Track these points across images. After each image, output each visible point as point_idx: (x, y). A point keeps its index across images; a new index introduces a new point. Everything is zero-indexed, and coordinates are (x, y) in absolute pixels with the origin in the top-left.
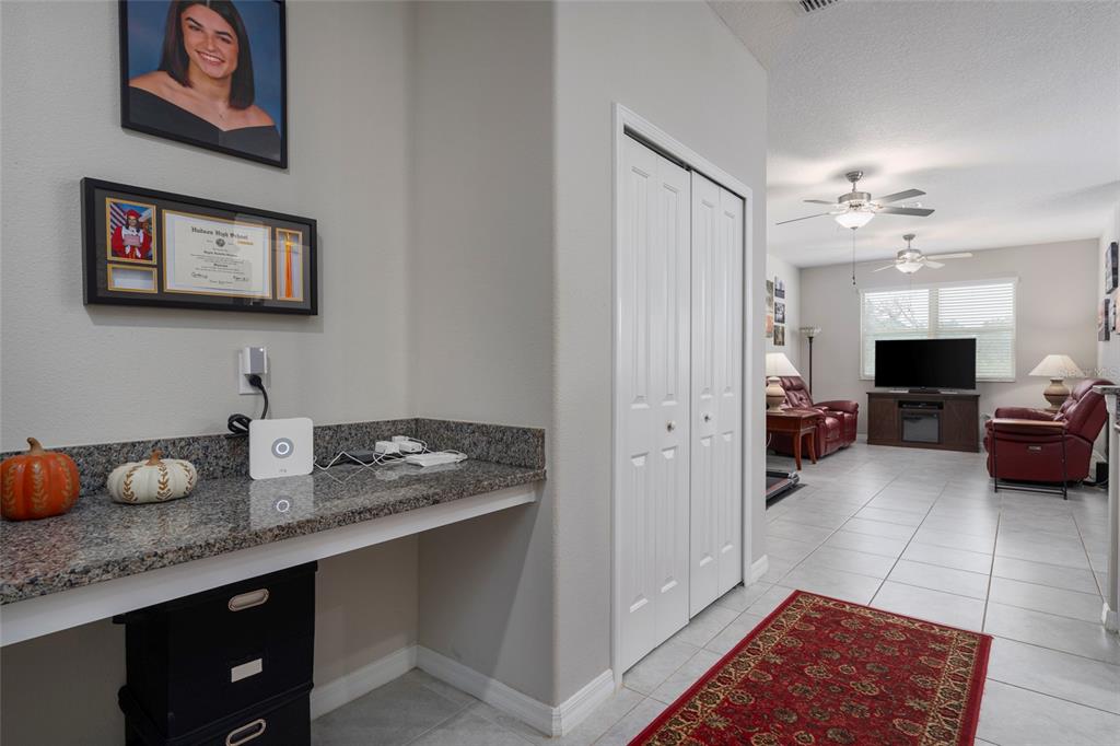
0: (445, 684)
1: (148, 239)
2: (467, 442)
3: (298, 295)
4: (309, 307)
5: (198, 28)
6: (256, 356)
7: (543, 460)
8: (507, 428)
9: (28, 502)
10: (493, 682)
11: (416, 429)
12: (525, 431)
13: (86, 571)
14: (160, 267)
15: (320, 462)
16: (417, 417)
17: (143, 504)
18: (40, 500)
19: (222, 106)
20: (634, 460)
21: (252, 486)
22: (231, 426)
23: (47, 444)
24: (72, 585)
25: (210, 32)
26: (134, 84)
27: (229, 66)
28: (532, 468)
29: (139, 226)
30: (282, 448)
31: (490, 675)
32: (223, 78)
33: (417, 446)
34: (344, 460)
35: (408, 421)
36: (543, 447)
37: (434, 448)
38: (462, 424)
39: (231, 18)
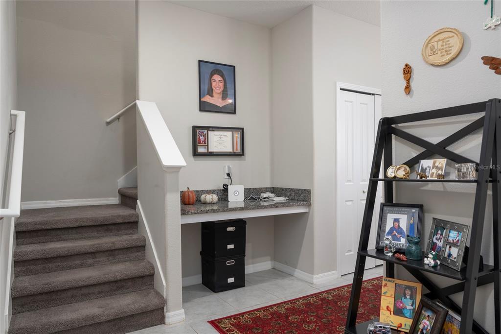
0: (283, 272)
1: (205, 139)
2: (288, 194)
3: (239, 150)
4: (242, 153)
5: (215, 81)
6: (229, 168)
7: (310, 199)
8: (300, 189)
9: (189, 201)
10: (297, 270)
11: (273, 190)
12: (305, 190)
13: (208, 210)
14: (208, 145)
15: (246, 198)
16: (274, 186)
17: (208, 204)
18: (191, 201)
19: (220, 100)
20: (347, 202)
21: (229, 203)
22: (224, 187)
23: (191, 189)
24: (207, 212)
25: (217, 81)
26: (202, 100)
27: (222, 89)
28: (307, 201)
29: (204, 136)
30: (236, 193)
31: (296, 268)
32: (221, 93)
33: (273, 195)
34: (252, 198)
35: (271, 188)
36: (310, 195)
37: (278, 196)
38: (287, 189)
39: (222, 76)
